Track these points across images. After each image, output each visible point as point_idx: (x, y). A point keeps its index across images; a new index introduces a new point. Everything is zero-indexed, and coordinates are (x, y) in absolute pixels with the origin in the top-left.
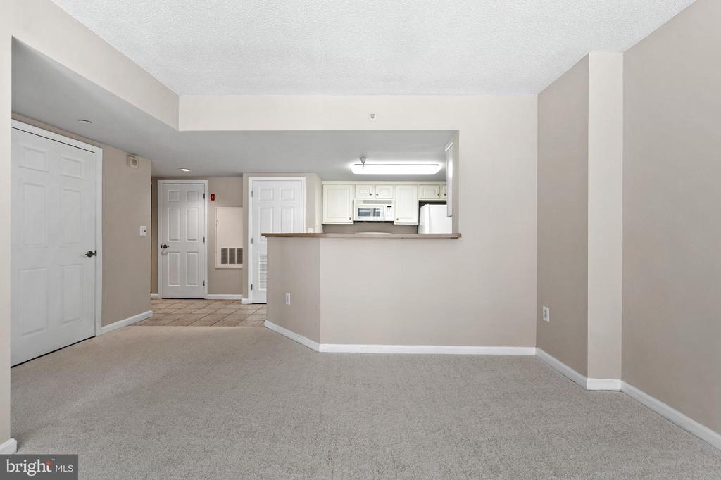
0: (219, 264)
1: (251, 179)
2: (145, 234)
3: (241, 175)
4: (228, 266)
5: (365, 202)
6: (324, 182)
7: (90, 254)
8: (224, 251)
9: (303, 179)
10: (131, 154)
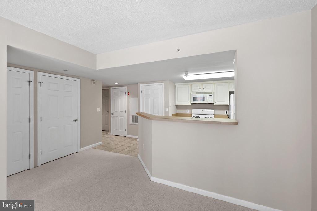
0: (131, 123)
1: (141, 85)
2: (99, 111)
3: (137, 84)
4: (134, 123)
5: (197, 93)
6: (176, 84)
7: (76, 120)
8: (133, 116)
9: (163, 84)
10: (93, 80)
